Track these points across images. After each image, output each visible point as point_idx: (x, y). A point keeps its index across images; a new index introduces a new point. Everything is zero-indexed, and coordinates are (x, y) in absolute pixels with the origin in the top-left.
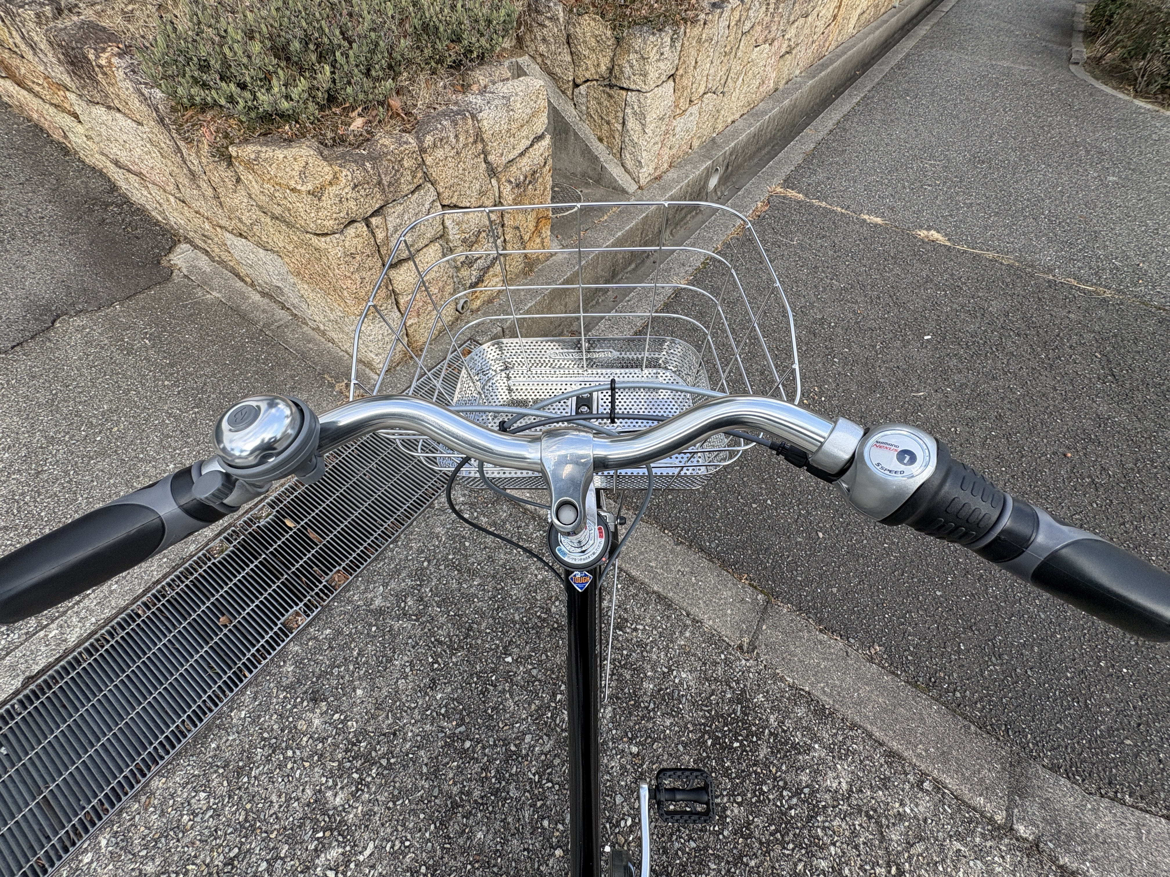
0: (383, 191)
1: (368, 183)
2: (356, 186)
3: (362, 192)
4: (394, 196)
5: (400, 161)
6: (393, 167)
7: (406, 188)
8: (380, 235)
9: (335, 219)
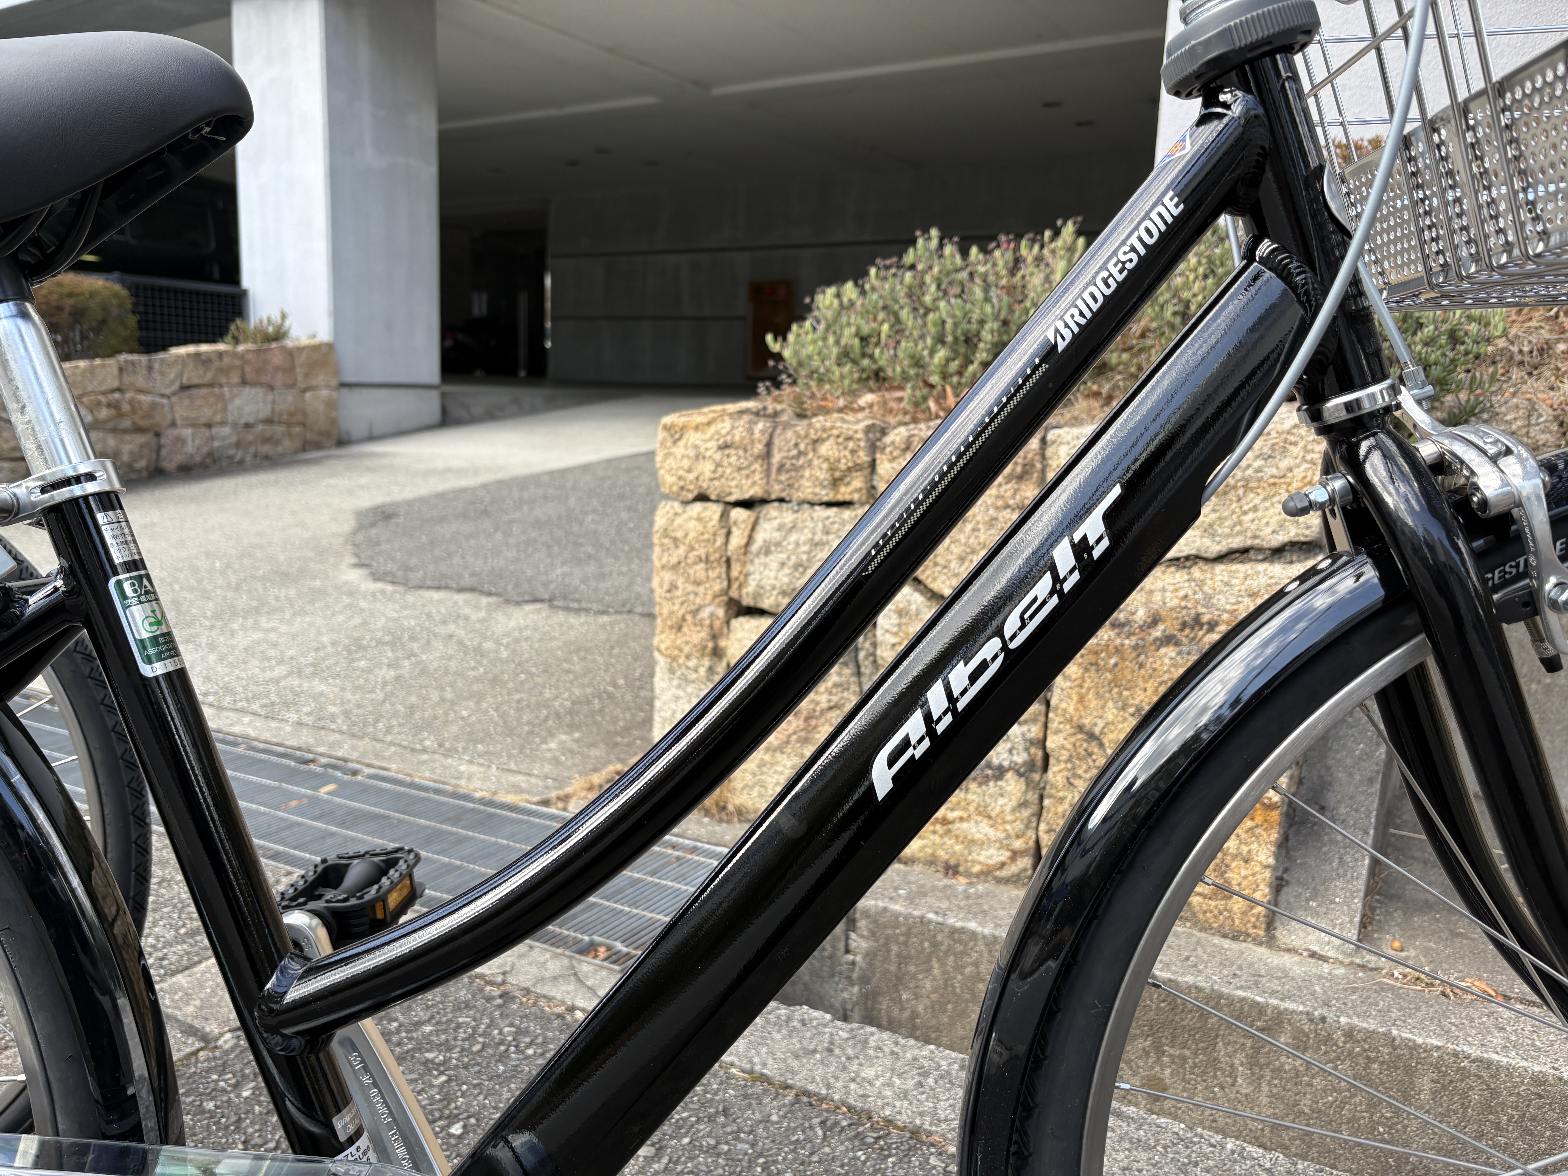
0: (767, 472)
1: (745, 450)
2: (725, 446)
3: (733, 459)
4: (783, 490)
5: (815, 442)
6: (796, 445)
7: (807, 489)
8: (737, 540)
9: (680, 478)
